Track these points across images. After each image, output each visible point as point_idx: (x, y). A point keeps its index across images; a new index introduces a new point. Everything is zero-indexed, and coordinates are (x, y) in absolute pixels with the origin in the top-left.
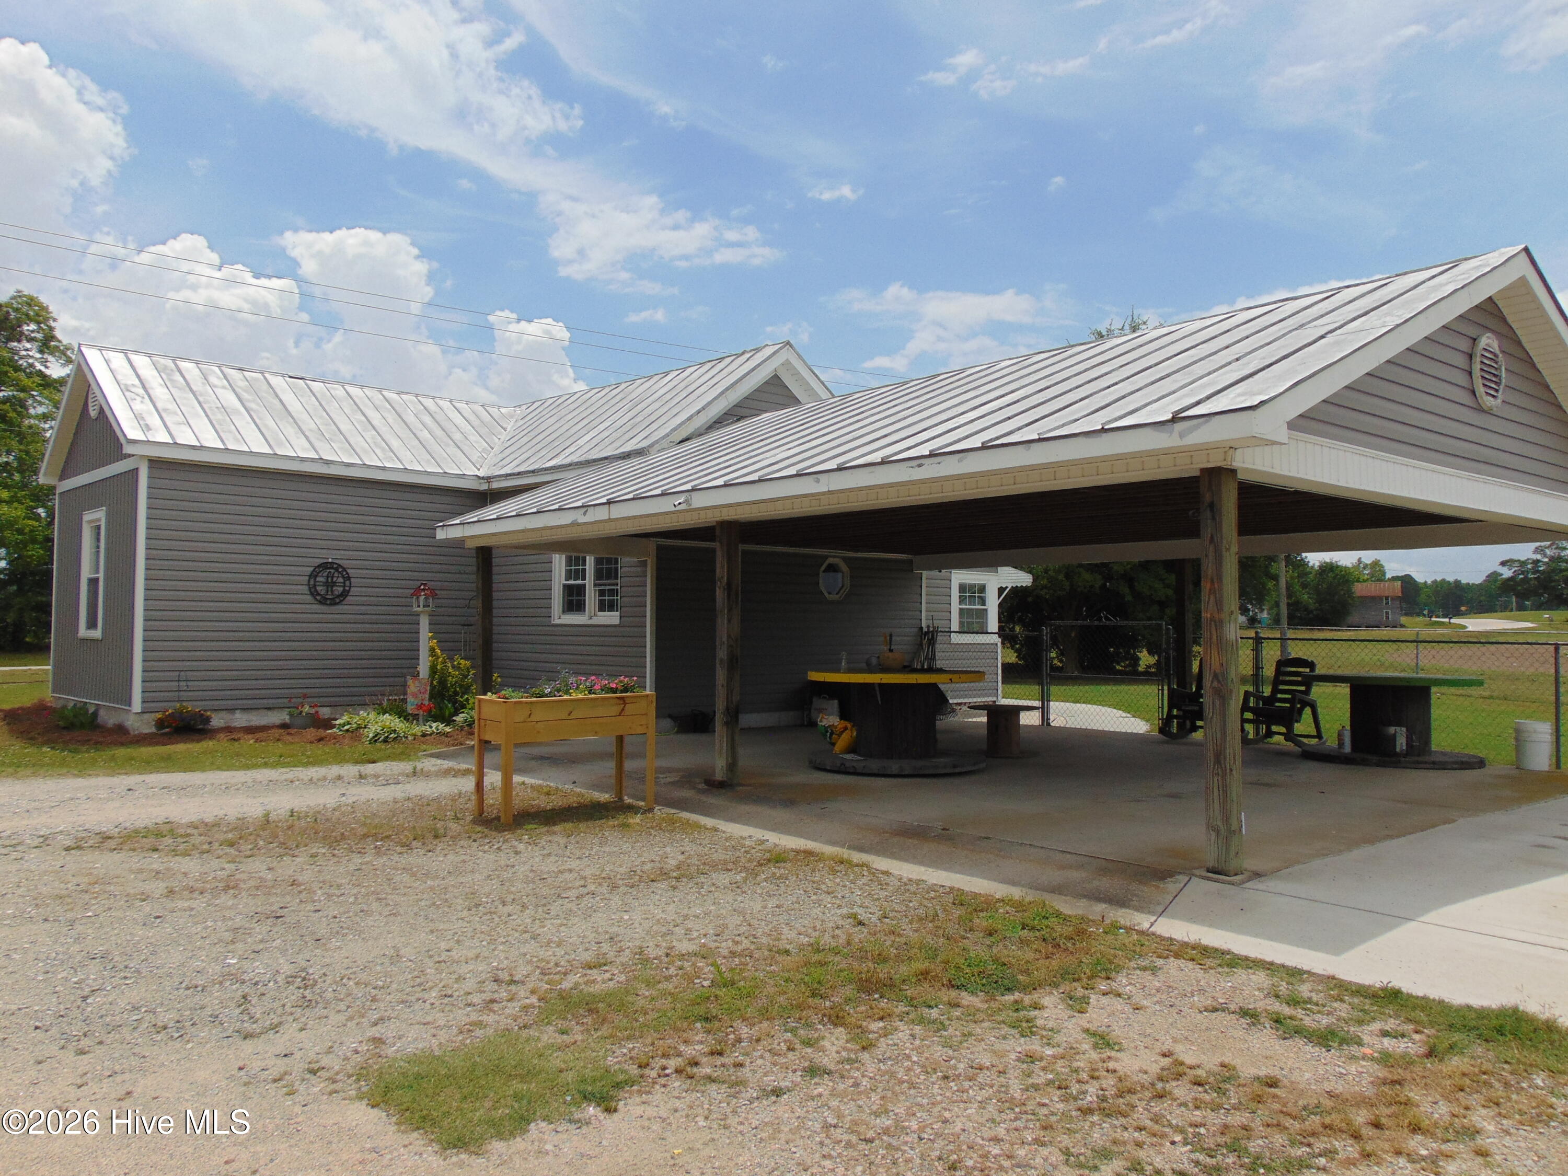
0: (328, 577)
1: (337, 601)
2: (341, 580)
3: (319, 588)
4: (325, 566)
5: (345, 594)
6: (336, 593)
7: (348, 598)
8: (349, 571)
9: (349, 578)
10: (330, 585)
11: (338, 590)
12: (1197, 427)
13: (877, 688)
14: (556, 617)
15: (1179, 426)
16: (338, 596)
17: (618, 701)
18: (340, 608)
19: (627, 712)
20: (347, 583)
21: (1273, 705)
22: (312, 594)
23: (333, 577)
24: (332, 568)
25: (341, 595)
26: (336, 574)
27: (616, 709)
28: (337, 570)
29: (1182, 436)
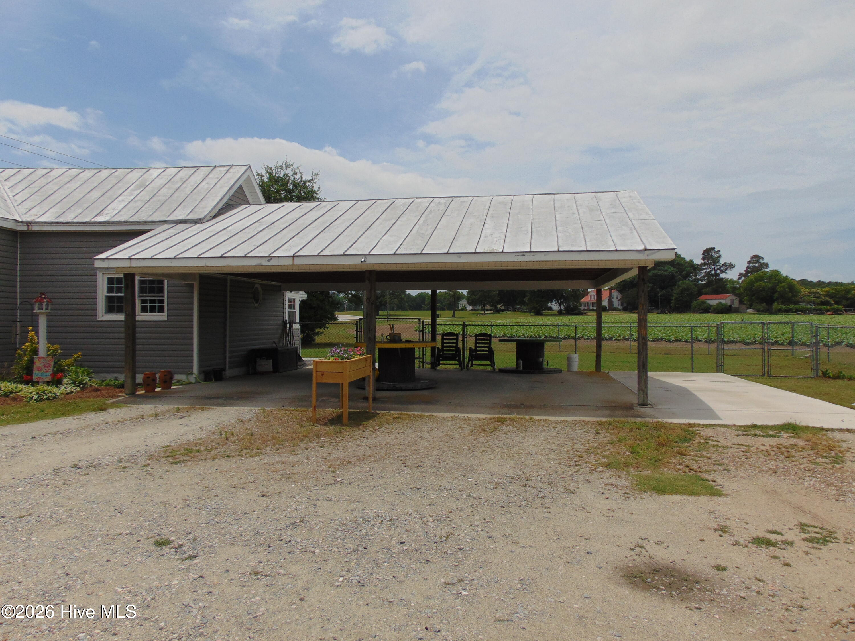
12: (655, 253)
13: (399, 351)
14: (101, 315)
15: (647, 252)
21: (476, 352)
29: (648, 255)
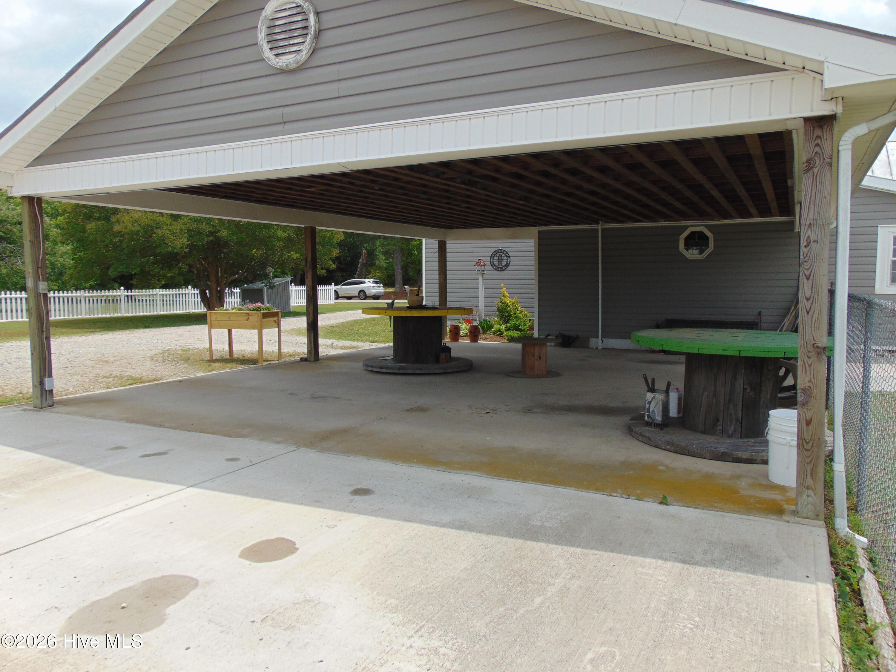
0: (499, 257)
1: (504, 268)
2: (506, 258)
3: (495, 263)
4: (497, 252)
5: (507, 265)
6: (503, 265)
7: (509, 267)
8: (509, 253)
9: (509, 257)
10: (500, 261)
11: (504, 263)
16: (504, 266)
17: (246, 315)
18: (503, 272)
19: (249, 320)
20: (509, 260)
22: (492, 266)
23: (501, 257)
24: (501, 252)
25: (505, 266)
26: (503, 255)
27: (246, 318)
28: (503, 253)
